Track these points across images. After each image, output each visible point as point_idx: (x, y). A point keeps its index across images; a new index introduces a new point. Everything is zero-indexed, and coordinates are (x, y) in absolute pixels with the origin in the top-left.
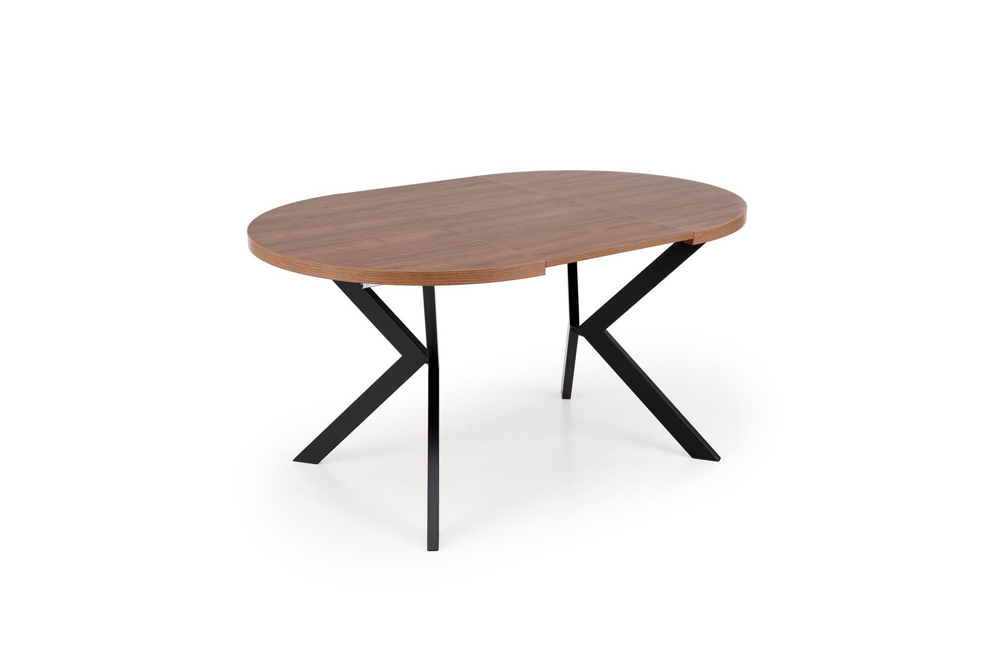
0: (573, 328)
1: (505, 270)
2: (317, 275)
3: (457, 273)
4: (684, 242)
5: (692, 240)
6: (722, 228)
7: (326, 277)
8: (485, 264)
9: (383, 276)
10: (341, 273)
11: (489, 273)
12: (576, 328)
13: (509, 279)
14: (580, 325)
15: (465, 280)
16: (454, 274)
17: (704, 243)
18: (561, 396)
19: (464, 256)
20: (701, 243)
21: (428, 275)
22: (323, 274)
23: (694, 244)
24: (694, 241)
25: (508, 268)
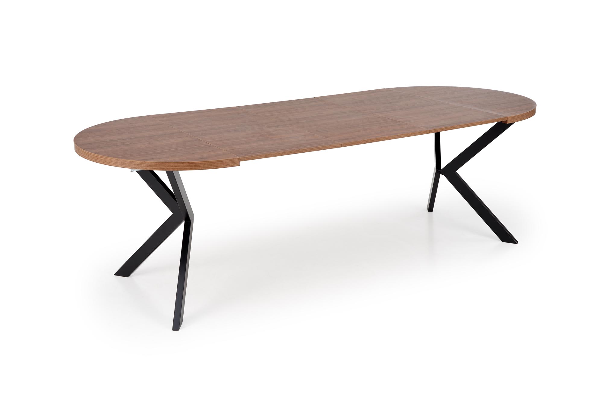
0: (438, 171)
1: (213, 162)
2: (103, 163)
3: (183, 163)
4: (503, 122)
5: (507, 121)
6: (523, 115)
7: (108, 164)
8: (201, 159)
9: (139, 164)
10: (115, 162)
11: (203, 164)
12: (439, 171)
13: (215, 167)
14: (442, 169)
15: (187, 167)
16: (181, 164)
17: (513, 123)
18: (427, 210)
19: (193, 154)
20: (512, 123)
21: (165, 164)
22: (106, 162)
23: (508, 123)
24: (508, 122)
25: (215, 161)
